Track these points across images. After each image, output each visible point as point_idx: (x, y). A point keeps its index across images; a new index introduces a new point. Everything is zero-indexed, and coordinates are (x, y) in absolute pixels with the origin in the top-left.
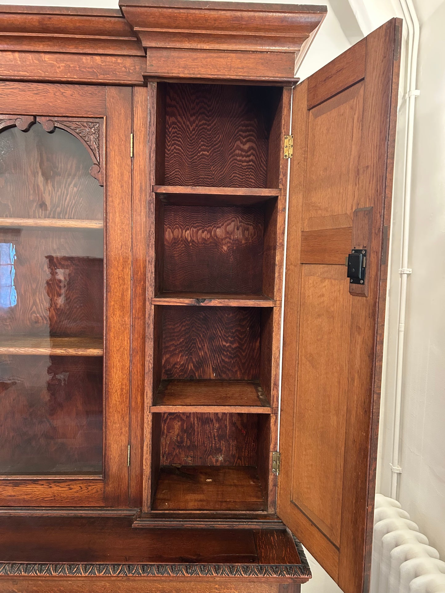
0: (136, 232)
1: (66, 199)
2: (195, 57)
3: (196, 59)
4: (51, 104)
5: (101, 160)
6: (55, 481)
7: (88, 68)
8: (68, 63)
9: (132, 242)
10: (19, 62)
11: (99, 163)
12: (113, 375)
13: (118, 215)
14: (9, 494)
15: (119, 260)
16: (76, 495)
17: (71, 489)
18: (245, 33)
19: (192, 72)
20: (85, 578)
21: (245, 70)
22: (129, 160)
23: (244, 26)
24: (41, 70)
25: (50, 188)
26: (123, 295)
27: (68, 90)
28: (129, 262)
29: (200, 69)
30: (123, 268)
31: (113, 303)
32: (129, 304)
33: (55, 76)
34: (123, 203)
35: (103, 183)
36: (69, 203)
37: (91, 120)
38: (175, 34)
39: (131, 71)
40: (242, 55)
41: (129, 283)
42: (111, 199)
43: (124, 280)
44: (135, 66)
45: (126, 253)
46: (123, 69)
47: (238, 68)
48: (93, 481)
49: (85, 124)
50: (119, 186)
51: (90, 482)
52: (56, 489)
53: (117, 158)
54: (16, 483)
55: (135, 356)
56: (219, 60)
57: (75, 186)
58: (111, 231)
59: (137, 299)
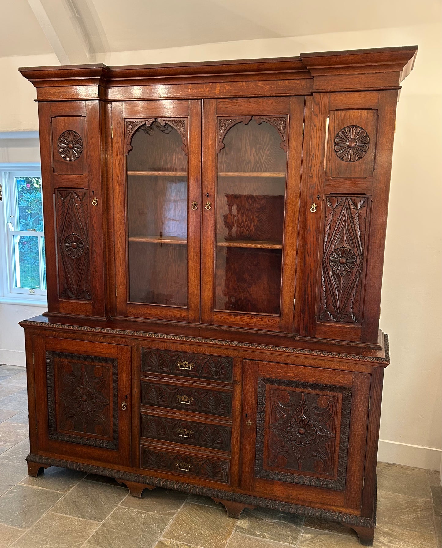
0: (303, 178)
1: (262, 159)
2: (341, 79)
3: (341, 80)
4: (261, 109)
5: (286, 138)
6: (255, 315)
7: (282, 87)
8: (271, 86)
9: (301, 184)
10: (245, 87)
11: (285, 140)
12: (287, 259)
13: (293, 169)
14: (231, 320)
15: (293, 194)
16: (266, 323)
17: (263, 320)
18: (369, 64)
19: (338, 87)
20: (272, 352)
21: (369, 84)
22: (302, 138)
23: (368, 61)
24: (256, 91)
25: (254, 152)
26: (294, 214)
27: (270, 101)
28: (299, 195)
29: (343, 85)
30: (295, 199)
31: (288, 219)
32: (297, 219)
33: (264, 93)
34: (297, 162)
35: (287, 151)
36: (264, 161)
37: (282, 116)
38: (329, 68)
39: (305, 87)
40: (367, 75)
41: (298, 208)
42: (290, 160)
43: (295, 206)
44: (307, 84)
45: (297, 191)
46: (301, 86)
47: (365, 83)
48: (275, 317)
49: (278, 119)
50: (295, 152)
51: (273, 317)
52: (255, 319)
53: (295, 137)
54: (235, 315)
55: (299, 249)
56: (354, 79)
57: (268, 150)
58: (290, 179)
59: (302, 217)
